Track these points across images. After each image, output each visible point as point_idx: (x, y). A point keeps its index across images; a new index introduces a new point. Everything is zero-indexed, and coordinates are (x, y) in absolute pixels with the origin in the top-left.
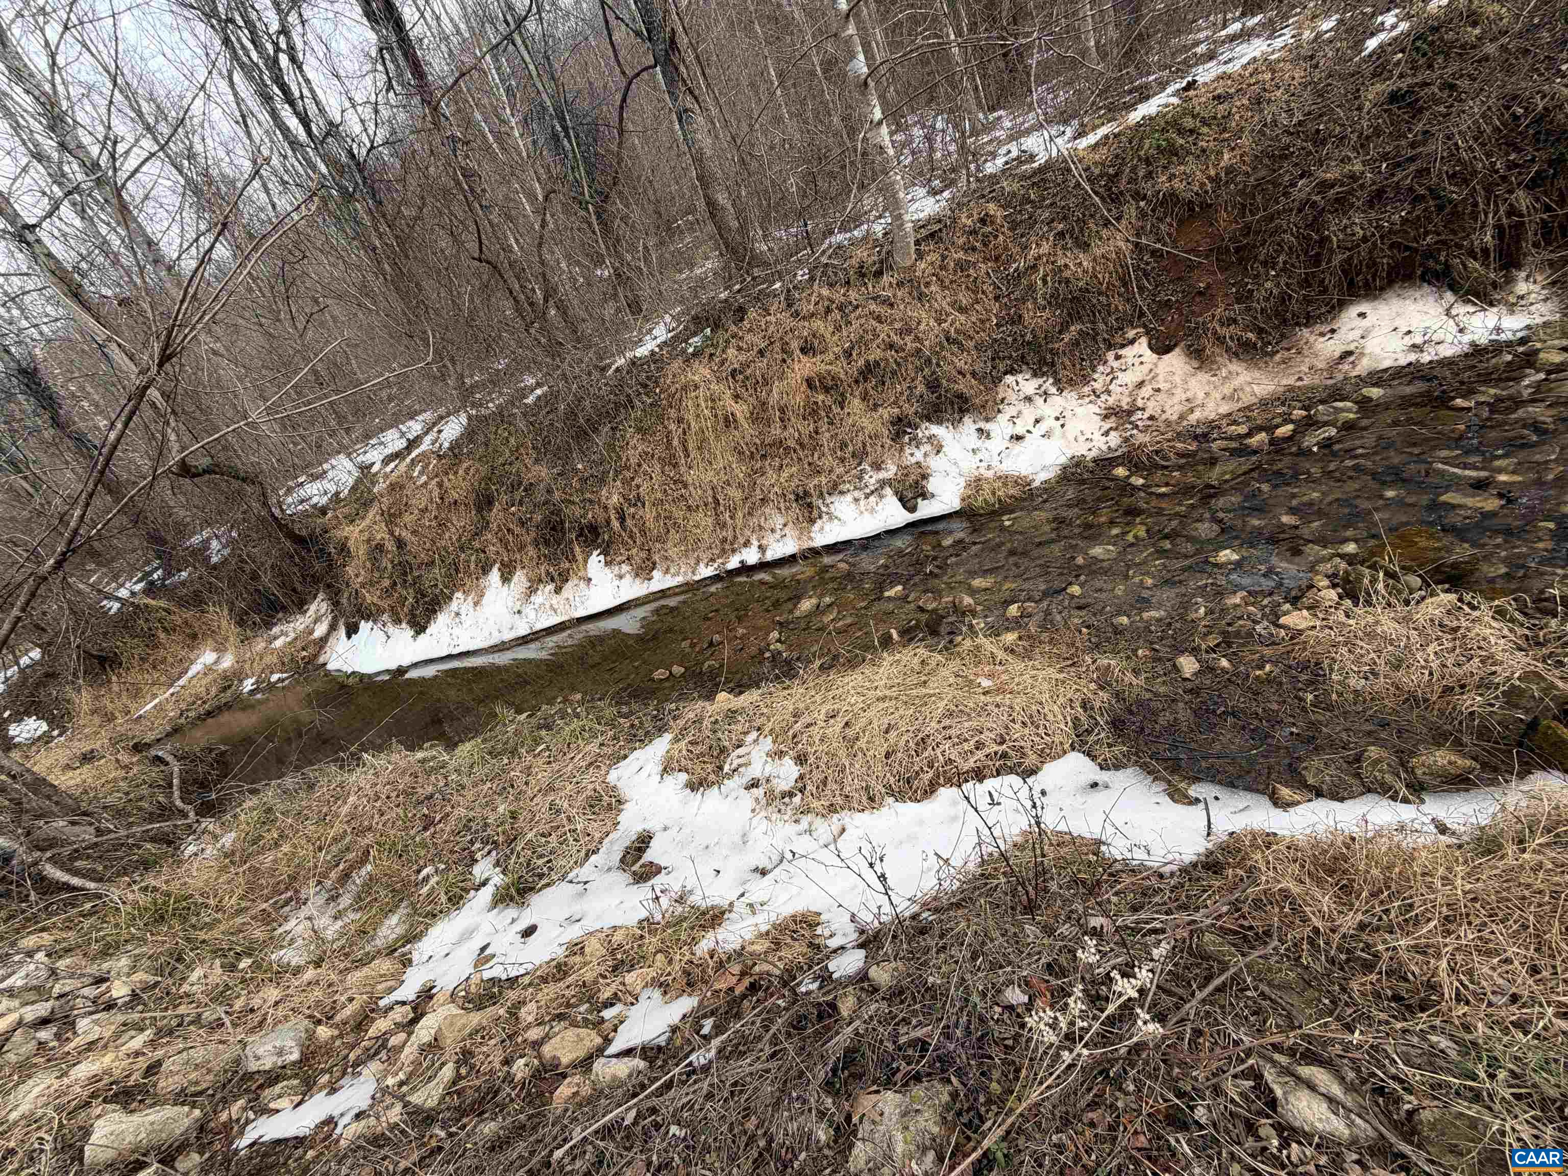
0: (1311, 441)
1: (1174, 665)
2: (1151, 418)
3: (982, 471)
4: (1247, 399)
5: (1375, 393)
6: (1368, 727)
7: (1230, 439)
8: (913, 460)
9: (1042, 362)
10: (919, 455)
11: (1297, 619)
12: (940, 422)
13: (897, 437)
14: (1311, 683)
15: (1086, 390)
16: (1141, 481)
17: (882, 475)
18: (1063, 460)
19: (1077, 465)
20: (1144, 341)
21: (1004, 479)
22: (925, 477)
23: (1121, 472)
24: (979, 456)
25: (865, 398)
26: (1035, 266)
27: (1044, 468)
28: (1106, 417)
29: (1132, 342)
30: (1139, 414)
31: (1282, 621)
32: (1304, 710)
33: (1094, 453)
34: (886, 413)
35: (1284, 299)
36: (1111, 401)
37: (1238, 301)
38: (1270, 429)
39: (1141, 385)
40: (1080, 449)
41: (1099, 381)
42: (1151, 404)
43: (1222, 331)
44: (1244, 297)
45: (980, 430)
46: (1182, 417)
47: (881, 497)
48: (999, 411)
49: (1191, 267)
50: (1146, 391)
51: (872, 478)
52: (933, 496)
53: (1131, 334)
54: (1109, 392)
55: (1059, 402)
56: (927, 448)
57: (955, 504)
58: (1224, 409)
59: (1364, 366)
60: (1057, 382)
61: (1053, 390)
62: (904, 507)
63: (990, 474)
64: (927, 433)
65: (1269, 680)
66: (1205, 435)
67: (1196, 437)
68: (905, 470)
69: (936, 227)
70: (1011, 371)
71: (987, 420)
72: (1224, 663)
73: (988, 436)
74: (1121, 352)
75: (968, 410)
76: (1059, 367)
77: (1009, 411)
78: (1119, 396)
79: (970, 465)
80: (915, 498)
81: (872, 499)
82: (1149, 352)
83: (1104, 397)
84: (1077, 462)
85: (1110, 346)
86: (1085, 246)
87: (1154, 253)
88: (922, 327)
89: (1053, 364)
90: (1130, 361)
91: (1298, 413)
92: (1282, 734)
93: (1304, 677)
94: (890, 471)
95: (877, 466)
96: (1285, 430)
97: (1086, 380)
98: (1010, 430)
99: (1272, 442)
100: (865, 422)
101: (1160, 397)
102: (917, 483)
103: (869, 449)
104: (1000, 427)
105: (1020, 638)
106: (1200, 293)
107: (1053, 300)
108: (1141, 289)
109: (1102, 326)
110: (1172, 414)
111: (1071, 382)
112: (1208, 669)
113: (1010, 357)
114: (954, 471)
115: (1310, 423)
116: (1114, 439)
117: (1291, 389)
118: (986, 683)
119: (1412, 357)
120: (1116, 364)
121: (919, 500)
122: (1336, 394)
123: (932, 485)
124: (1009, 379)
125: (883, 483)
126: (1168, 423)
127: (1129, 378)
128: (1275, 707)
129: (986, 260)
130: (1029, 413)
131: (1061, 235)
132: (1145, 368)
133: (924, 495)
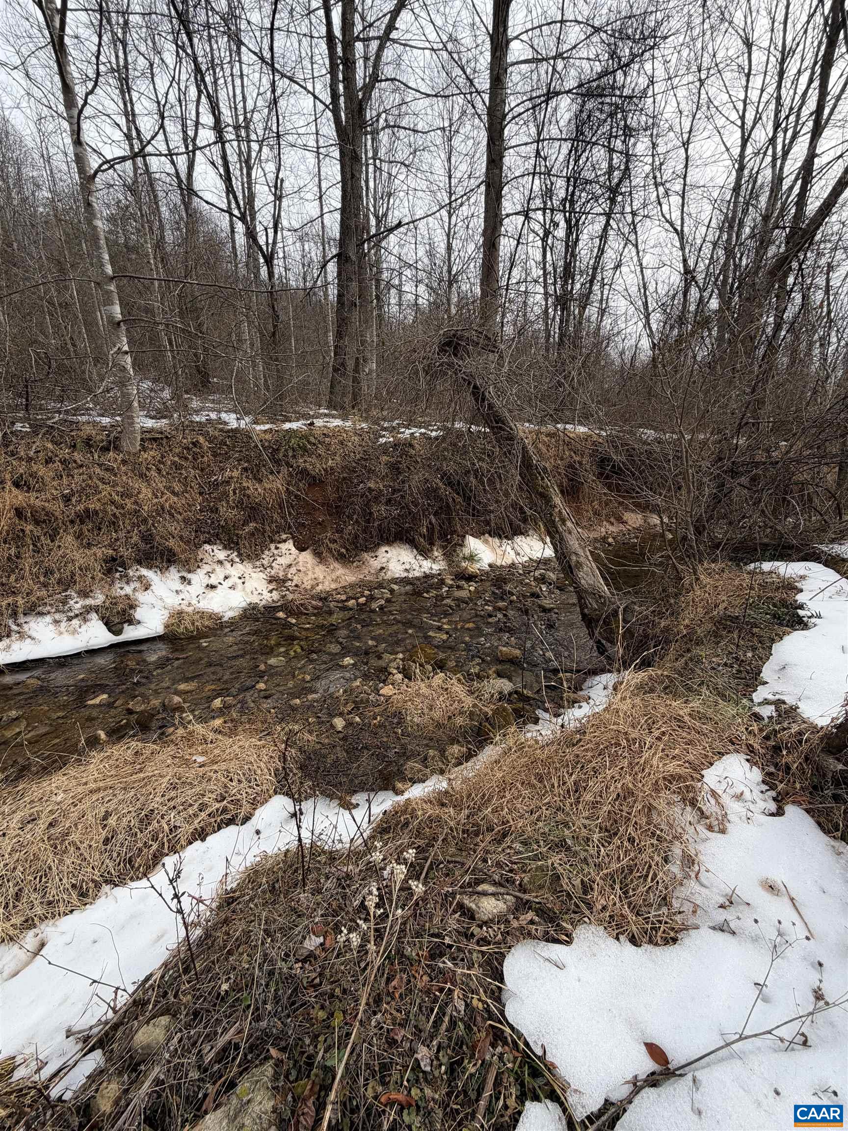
0: (375, 605)
1: (332, 725)
2: (296, 586)
3: (184, 607)
4: (343, 584)
5: (395, 587)
6: (425, 742)
7: (338, 602)
8: (123, 593)
9: (231, 540)
10: (128, 590)
11: (387, 690)
12: (150, 567)
13: (109, 572)
14: (398, 723)
15: (258, 563)
16: (294, 621)
17: (89, 602)
18: (244, 604)
19: (254, 609)
20: (291, 541)
21: (202, 614)
22: (132, 607)
23: (281, 615)
24: (182, 596)
25: (79, 536)
26: (228, 482)
27: (231, 609)
28: (270, 582)
29: (285, 541)
30: (289, 583)
31: (381, 692)
32: (398, 738)
33: (264, 602)
34: (100, 552)
35: (356, 537)
36: (273, 572)
37: (337, 532)
38: (357, 599)
39: (290, 566)
40: (255, 599)
41: (266, 560)
42: (296, 578)
43: (331, 545)
44: (340, 531)
45: (183, 579)
46: (313, 587)
47: (85, 620)
48: (199, 567)
49: (314, 508)
50: (293, 570)
51: (77, 604)
52: (139, 622)
53: (284, 536)
54: (272, 567)
55: (240, 568)
56: (137, 585)
57: (160, 630)
58: (333, 586)
59: (389, 576)
60: (240, 555)
61: (237, 560)
62: (110, 630)
63: (190, 609)
64: (138, 573)
65: (381, 725)
66: (325, 599)
67: (321, 599)
68: (114, 601)
69: (157, 436)
70: (209, 542)
71: (189, 572)
72: (357, 719)
73: (189, 583)
74: (279, 545)
75: (175, 562)
76: (241, 546)
77: (206, 568)
78: (277, 570)
79: (173, 601)
80: (122, 623)
81: (75, 622)
82: (293, 549)
83: (269, 570)
84: (253, 607)
85: (272, 541)
86: (260, 481)
87: (296, 496)
88: (141, 496)
89: (237, 544)
90: (284, 551)
91: (367, 593)
92: (391, 754)
93: (395, 721)
94: (98, 599)
95: (85, 594)
96: (362, 600)
97: (258, 557)
98: (206, 581)
99: (358, 604)
100: (77, 555)
101: (301, 574)
102: (124, 611)
103: (77, 578)
104: (199, 578)
105: (225, 722)
106: (320, 524)
107: (240, 505)
108: (290, 513)
109: (268, 528)
110: (308, 585)
111: (249, 557)
112: (349, 724)
113: (209, 533)
114: (159, 604)
115: (371, 598)
116: (275, 595)
117: (362, 581)
118: (200, 759)
119: (406, 574)
120: (276, 552)
121: (126, 625)
122: (380, 586)
123: (139, 614)
124: (207, 547)
125: (88, 609)
126: (306, 590)
127: (283, 561)
128: (385, 739)
129: (193, 468)
130: (220, 572)
131: (245, 470)
132: (292, 557)
133: (131, 621)
